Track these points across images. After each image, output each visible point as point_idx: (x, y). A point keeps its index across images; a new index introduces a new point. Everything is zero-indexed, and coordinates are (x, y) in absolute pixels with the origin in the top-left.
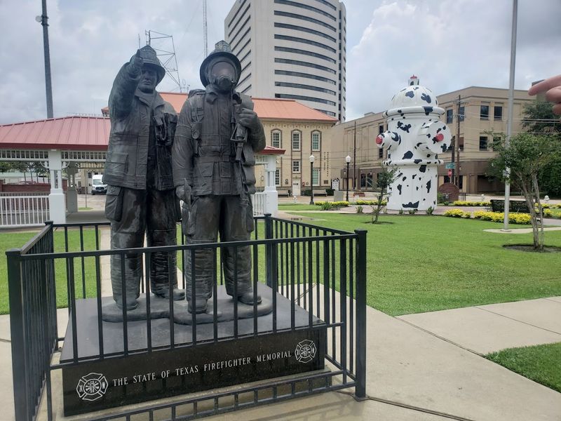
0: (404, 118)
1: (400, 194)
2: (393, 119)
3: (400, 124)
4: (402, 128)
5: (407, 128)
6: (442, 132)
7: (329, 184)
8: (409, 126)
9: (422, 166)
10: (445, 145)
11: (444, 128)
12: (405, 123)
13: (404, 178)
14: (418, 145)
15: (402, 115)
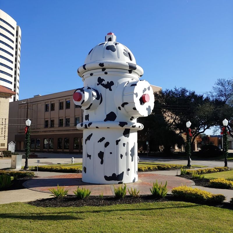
0: (106, 73)
1: (102, 163)
2: (91, 74)
3: (100, 80)
4: (103, 85)
5: (109, 86)
6: (147, 92)
7: (6, 147)
8: (112, 83)
9: (126, 129)
10: (149, 107)
11: (149, 89)
12: (107, 79)
13: (107, 144)
14: (123, 105)
15: (104, 70)
